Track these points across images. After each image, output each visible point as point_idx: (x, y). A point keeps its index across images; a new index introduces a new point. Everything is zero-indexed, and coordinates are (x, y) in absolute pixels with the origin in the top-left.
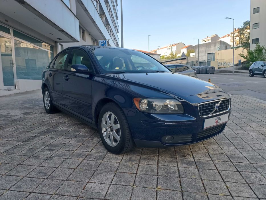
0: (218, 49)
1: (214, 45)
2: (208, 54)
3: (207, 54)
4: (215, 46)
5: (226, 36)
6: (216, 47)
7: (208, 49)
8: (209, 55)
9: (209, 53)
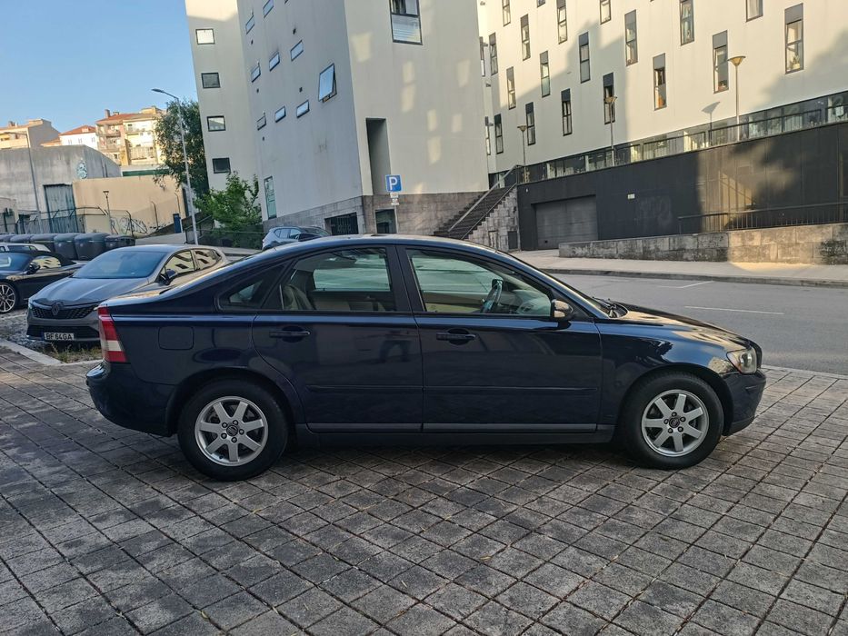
0: (81, 172)
1: (64, 158)
2: (46, 187)
3: (41, 189)
4: (68, 163)
5: (83, 130)
6: (73, 166)
7: (41, 168)
8: (48, 190)
9: (48, 184)
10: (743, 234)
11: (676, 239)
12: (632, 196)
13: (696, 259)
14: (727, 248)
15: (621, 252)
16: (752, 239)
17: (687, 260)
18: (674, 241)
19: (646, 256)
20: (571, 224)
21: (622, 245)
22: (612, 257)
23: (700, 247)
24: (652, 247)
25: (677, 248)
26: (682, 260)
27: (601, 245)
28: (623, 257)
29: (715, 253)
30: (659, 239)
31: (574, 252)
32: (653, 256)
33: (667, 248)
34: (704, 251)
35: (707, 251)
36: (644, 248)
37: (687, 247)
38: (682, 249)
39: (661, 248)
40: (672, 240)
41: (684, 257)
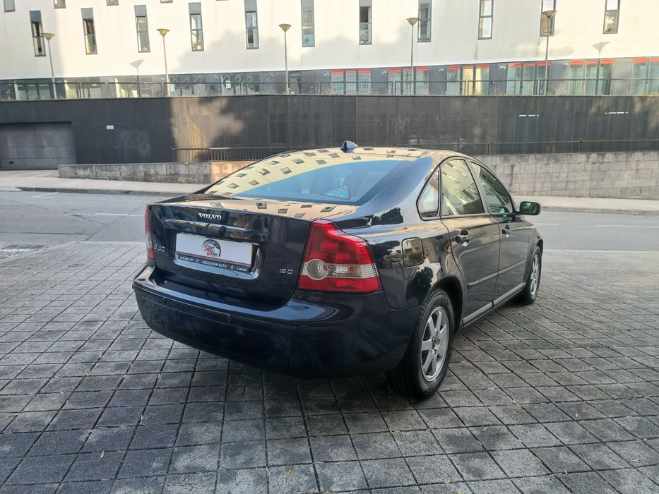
10: (220, 165)
11: (172, 166)
12: (110, 127)
13: (188, 182)
14: (210, 174)
15: (124, 174)
16: (226, 168)
17: (181, 182)
18: (170, 168)
19: (147, 178)
20: (42, 147)
21: (125, 169)
22: (116, 179)
23: (190, 173)
24: (152, 172)
25: (172, 173)
26: (177, 182)
27: (104, 168)
28: (125, 179)
29: (202, 178)
30: (158, 165)
31: (76, 173)
32: (153, 178)
33: (164, 173)
34: (194, 176)
35: (196, 176)
36: (145, 172)
37: (181, 173)
38: (177, 174)
39: (160, 173)
40: (168, 166)
41: (179, 180)
